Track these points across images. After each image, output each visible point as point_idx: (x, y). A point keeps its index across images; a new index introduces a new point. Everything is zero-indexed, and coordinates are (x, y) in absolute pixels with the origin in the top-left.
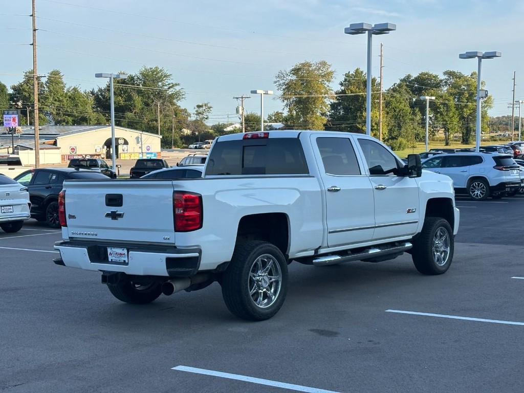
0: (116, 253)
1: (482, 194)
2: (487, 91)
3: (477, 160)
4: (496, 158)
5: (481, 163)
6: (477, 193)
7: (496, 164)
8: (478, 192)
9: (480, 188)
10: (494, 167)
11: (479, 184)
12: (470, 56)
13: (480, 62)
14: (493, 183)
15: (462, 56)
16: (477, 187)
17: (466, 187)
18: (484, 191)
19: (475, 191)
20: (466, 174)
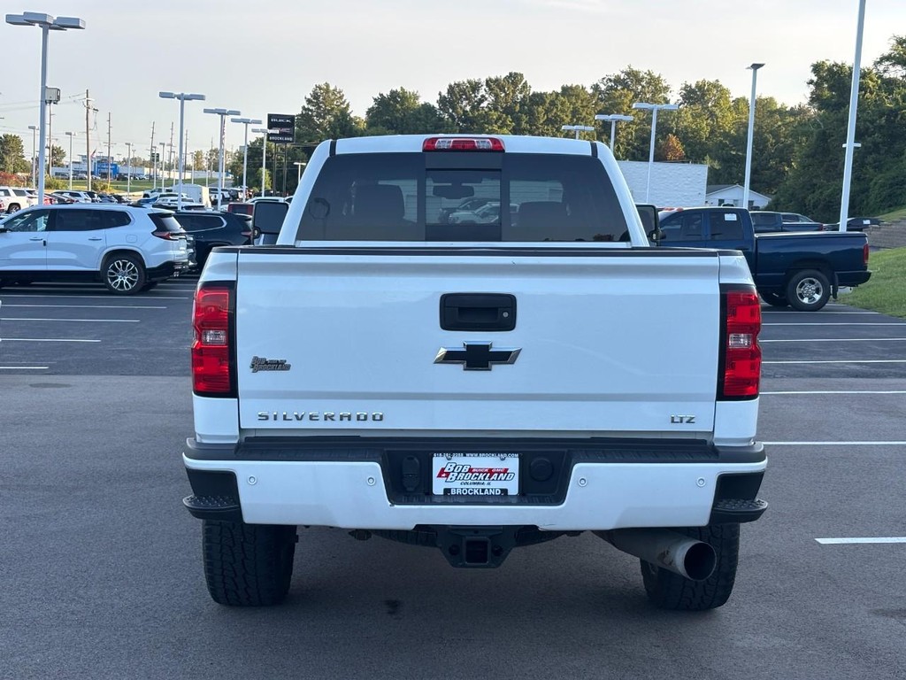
0: (470, 470)
1: (132, 282)
2: (58, 90)
3: (121, 219)
4: (154, 217)
5: (128, 224)
6: (122, 281)
7: (156, 228)
8: (123, 279)
9: (127, 271)
10: (153, 233)
11: (124, 264)
12: (28, 20)
13: (45, 34)
14: (152, 262)
15: (12, 20)
16: (121, 270)
17: (99, 269)
18: (134, 277)
19: (117, 278)
20: (98, 245)
